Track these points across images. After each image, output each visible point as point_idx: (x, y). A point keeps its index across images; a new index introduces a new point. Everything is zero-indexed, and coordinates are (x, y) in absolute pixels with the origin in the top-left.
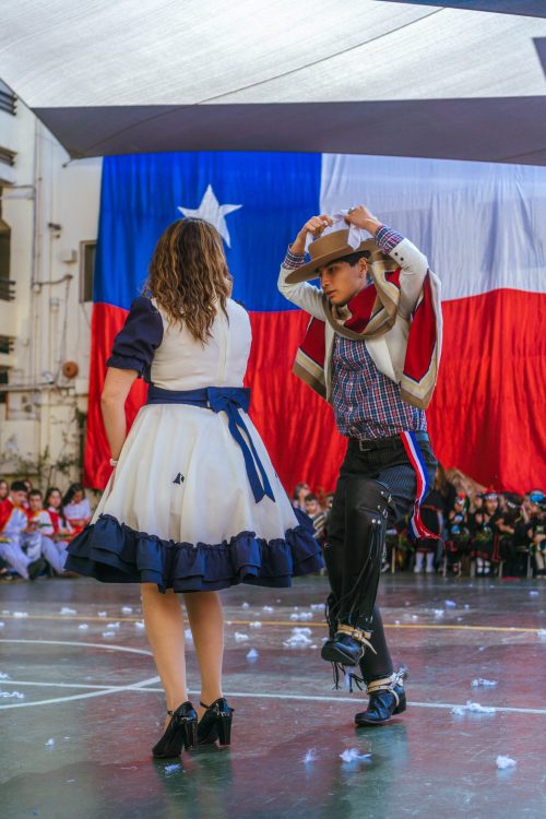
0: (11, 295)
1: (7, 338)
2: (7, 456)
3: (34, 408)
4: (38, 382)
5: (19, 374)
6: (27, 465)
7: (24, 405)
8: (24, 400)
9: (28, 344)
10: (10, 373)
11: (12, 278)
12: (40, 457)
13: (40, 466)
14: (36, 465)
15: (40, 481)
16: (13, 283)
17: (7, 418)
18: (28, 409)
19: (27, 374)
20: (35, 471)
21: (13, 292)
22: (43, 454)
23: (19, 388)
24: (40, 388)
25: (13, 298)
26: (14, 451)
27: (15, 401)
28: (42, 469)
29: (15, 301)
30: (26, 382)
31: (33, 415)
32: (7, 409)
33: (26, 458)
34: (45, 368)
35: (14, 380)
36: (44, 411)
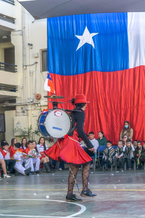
0: (16, 70)
1: (15, 86)
2: (17, 129)
3: (26, 111)
4: (27, 102)
5: (19, 99)
6: (24, 132)
7: (22, 110)
8: (22, 109)
9: (23, 88)
10: (17, 99)
11: (16, 64)
12: (29, 129)
13: (29, 132)
14: (27, 132)
15: (29, 138)
16: (16, 66)
17: (16, 116)
18: (23, 112)
19: (22, 99)
20: (27, 135)
21: (16, 69)
22: (30, 128)
23: (20, 104)
24: (28, 104)
25: (17, 71)
26: (19, 127)
27: (19, 109)
28: (30, 134)
29: (17, 72)
30: (22, 102)
31: (25, 114)
32: (16, 112)
33: (24, 130)
34: (29, 97)
35: (18, 101)
36: (29, 112)
